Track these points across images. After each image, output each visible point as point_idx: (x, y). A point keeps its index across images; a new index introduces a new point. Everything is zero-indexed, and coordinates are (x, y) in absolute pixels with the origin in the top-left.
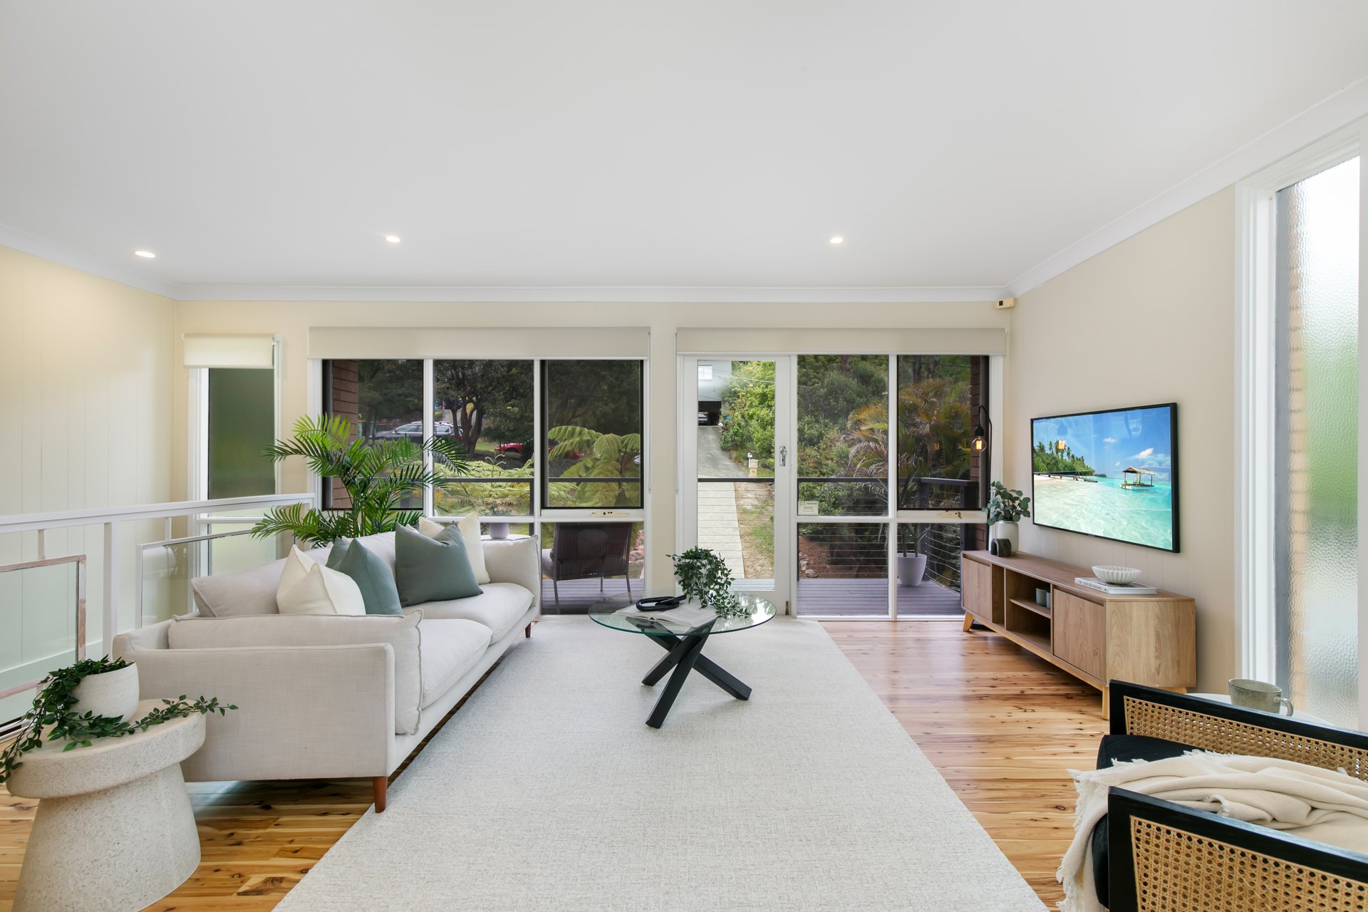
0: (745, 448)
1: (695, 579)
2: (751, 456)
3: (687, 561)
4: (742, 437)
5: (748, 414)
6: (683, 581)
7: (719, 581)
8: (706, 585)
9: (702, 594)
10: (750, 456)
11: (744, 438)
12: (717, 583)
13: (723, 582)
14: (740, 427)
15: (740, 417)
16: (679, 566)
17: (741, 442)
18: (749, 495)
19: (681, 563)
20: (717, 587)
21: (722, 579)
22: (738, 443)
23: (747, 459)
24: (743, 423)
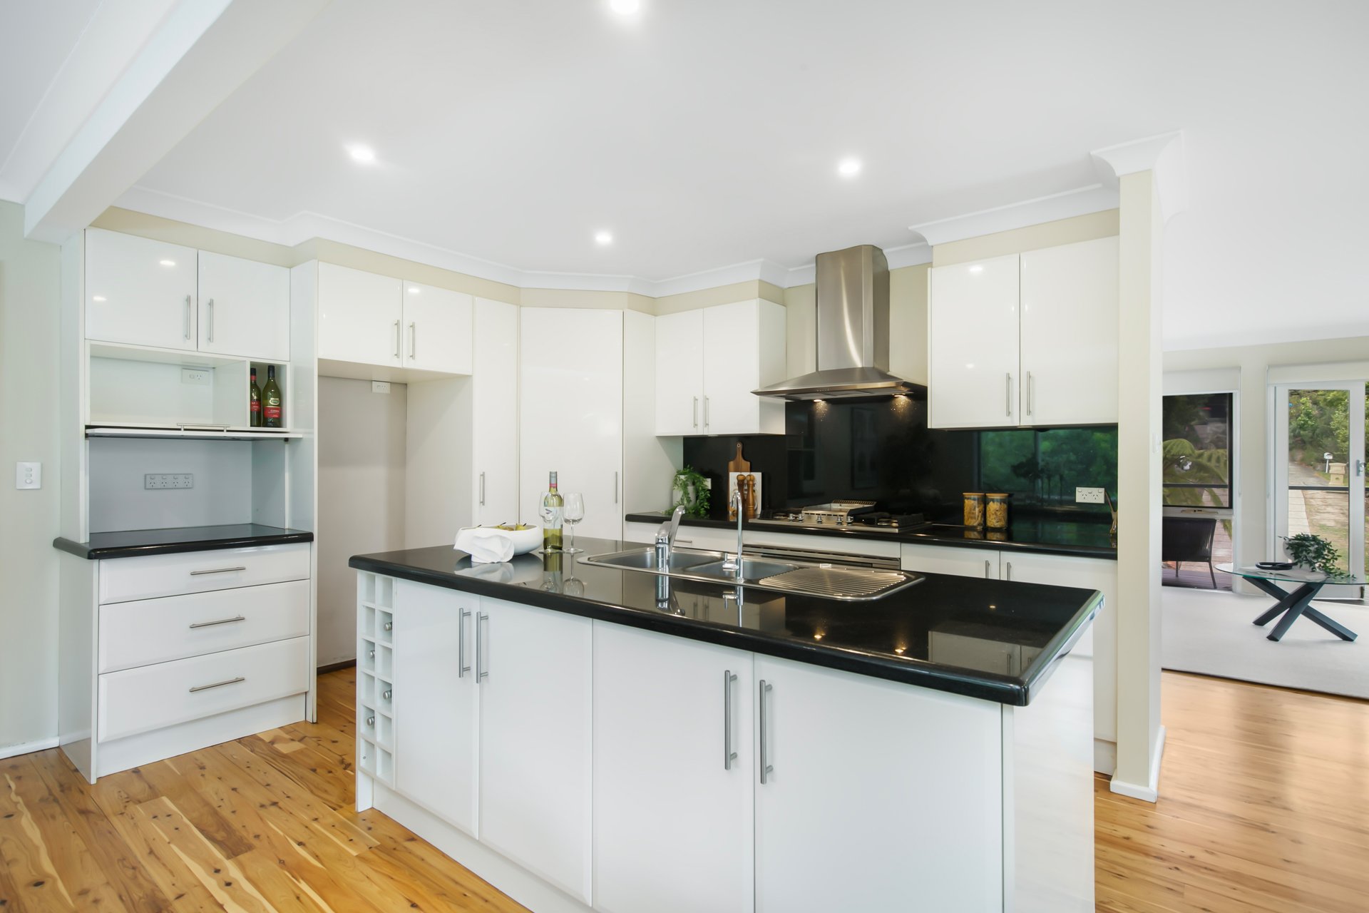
0: (1320, 446)
1: (1304, 553)
2: (1331, 457)
3: (1297, 541)
4: (1314, 431)
5: (1325, 400)
6: (1294, 553)
7: (1326, 557)
8: (1314, 558)
9: (1311, 564)
10: (1327, 456)
11: (1318, 431)
12: (1324, 558)
13: (1329, 558)
14: (1310, 418)
15: (1309, 404)
16: (1290, 545)
17: (1312, 438)
18: (1329, 509)
19: (1290, 542)
20: (1324, 561)
21: (1328, 556)
22: (1306, 439)
23: (1324, 461)
24: (1315, 412)
